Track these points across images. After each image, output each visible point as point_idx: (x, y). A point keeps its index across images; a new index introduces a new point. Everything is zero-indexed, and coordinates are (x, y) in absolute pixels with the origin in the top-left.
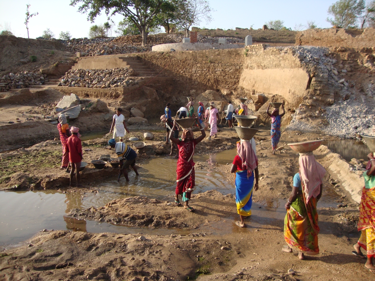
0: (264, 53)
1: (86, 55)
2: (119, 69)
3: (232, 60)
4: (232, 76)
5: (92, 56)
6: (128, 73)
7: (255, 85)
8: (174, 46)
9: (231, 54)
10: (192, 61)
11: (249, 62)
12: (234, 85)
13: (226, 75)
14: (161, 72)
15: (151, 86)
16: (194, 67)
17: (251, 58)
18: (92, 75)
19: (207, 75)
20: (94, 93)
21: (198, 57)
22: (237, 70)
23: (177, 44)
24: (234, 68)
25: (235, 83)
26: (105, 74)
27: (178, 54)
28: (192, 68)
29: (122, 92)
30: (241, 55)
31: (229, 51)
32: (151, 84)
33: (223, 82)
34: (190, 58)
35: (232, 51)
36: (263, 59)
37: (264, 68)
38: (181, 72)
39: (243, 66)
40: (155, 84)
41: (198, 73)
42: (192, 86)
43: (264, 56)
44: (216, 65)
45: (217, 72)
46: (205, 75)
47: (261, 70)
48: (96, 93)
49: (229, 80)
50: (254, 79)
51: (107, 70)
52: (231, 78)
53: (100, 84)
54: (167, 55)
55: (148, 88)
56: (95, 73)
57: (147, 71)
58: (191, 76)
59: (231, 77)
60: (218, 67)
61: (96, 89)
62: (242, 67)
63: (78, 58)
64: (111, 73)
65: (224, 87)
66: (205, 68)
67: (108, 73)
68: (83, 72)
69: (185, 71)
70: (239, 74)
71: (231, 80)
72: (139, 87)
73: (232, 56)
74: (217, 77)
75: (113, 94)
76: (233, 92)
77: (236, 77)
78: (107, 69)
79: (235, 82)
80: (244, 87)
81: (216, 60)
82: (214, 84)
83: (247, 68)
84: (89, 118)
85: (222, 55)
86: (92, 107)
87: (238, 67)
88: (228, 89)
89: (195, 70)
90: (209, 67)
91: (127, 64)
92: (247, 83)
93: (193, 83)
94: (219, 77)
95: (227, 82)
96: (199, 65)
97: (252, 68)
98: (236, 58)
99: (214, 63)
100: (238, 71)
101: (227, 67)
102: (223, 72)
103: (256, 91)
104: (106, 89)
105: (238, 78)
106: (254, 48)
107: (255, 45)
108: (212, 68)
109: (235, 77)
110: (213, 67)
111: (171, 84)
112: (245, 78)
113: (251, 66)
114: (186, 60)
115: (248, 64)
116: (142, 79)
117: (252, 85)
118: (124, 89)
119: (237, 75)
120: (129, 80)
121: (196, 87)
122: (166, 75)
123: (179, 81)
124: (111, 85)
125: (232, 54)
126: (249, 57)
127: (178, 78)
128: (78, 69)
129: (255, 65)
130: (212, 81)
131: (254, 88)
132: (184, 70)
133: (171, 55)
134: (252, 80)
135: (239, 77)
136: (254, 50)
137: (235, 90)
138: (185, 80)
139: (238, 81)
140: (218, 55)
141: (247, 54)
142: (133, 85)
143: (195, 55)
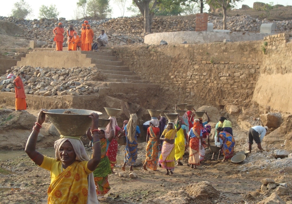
0: (286, 48)
1: (44, 45)
2: (80, 69)
3: (244, 59)
4: (243, 85)
5: (51, 47)
6: (90, 76)
7: (272, 99)
8: (171, 36)
9: (243, 49)
10: (188, 60)
11: (268, 62)
12: (245, 99)
13: (235, 82)
14: (144, 77)
15: (120, 97)
16: (189, 69)
17: (269, 56)
18: (41, 76)
19: (208, 83)
20: (34, 103)
21: (196, 54)
22: (250, 75)
23: (176, 32)
24: (247, 72)
25: (248, 96)
26: (59, 76)
27: (168, 49)
28: (187, 72)
29: (71, 103)
30: (258, 51)
31: (240, 45)
32: (120, 94)
33: (229, 93)
34: (185, 56)
35: (245, 45)
36: (285, 57)
37: (284, 72)
38: (172, 77)
39: (260, 69)
40: (127, 94)
41: (195, 79)
42: (186, 99)
43: (286, 52)
44: (222, 66)
45: (222, 78)
46: (204, 82)
47: (280, 75)
48: (37, 103)
49: (238, 91)
50: (271, 89)
51: (63, 70)
52: (242, 88)
53: (44, 90)
54: (153, 50)
55: (113, 99)
56: (46, 73)
57: (122, 73)
58: (186, 83)
59: (241, 86)
60: (223, 69)
61: (37, 97)
62: (258, 70)
63: (30, 49)
64: (68, 74)
65: (231, 102)
66: (205, 72)
67: (63, 75)
68: (30, 71)
69: (176, 75)
70: (254, 82)
71: (242, 91)
72: (100, 97)
73: (246, 53)
74: (222, 85)
75: (59, 106)
76: (243, 109)
77: (249, 86)
78: (63, 68)
79: (247, 94)
80: (259, 102)
81: (222, 59)
82: (217, 97)
83: (265, 72)
84: (4, 136)
85: (230, 51)
86: (12, 120)
87: (253, 71)
88: (236, 105)
89: (191, 74)
90: (211, 70)
91: (92, 62)
92: (263, 95)
93: (187, 94)
94: (225, 86)
95: (235, 94)
96: (196, 67)
97: (270, 72)
98: (251, 55)
99: (219, 63)
100: (252, 77)
101: (237, 70)
102: (230, 78)
103: (271, 108)
104: (50, 97)
105: (252, 88)
106: (274, 39)
107: (276, 36)
108: (215, 72)
109: (247, 85)
110: (217, 70)
111: (155, 96)
112: (260, 88)
113: (270, 70)
114: (179, 59)
115: (266, 65)
116: (106, 85)
117: (268, 99)
118: (74, 98)
119: (251, 82)
120: (85, 86)
121: (191, 100)
122: (151, 81)
123: (168, 90)
124: (58, 92)
125: (245, 50)
126: (268, 54)
127: (167, 85)
128: (24, 66)
129: (274, 67)
130: (214, 92)
131: (269, 105)
132: (176, 73)
133: (159, 49)
134: (268, 91)
135: (253, 86)
136: (274, 43)
137: (247, 106)
138: (177, 89)
139: (252, 93)
140: (224, 51)
141: (265, 50)
142: (89, 94)
143: (192, 51)
